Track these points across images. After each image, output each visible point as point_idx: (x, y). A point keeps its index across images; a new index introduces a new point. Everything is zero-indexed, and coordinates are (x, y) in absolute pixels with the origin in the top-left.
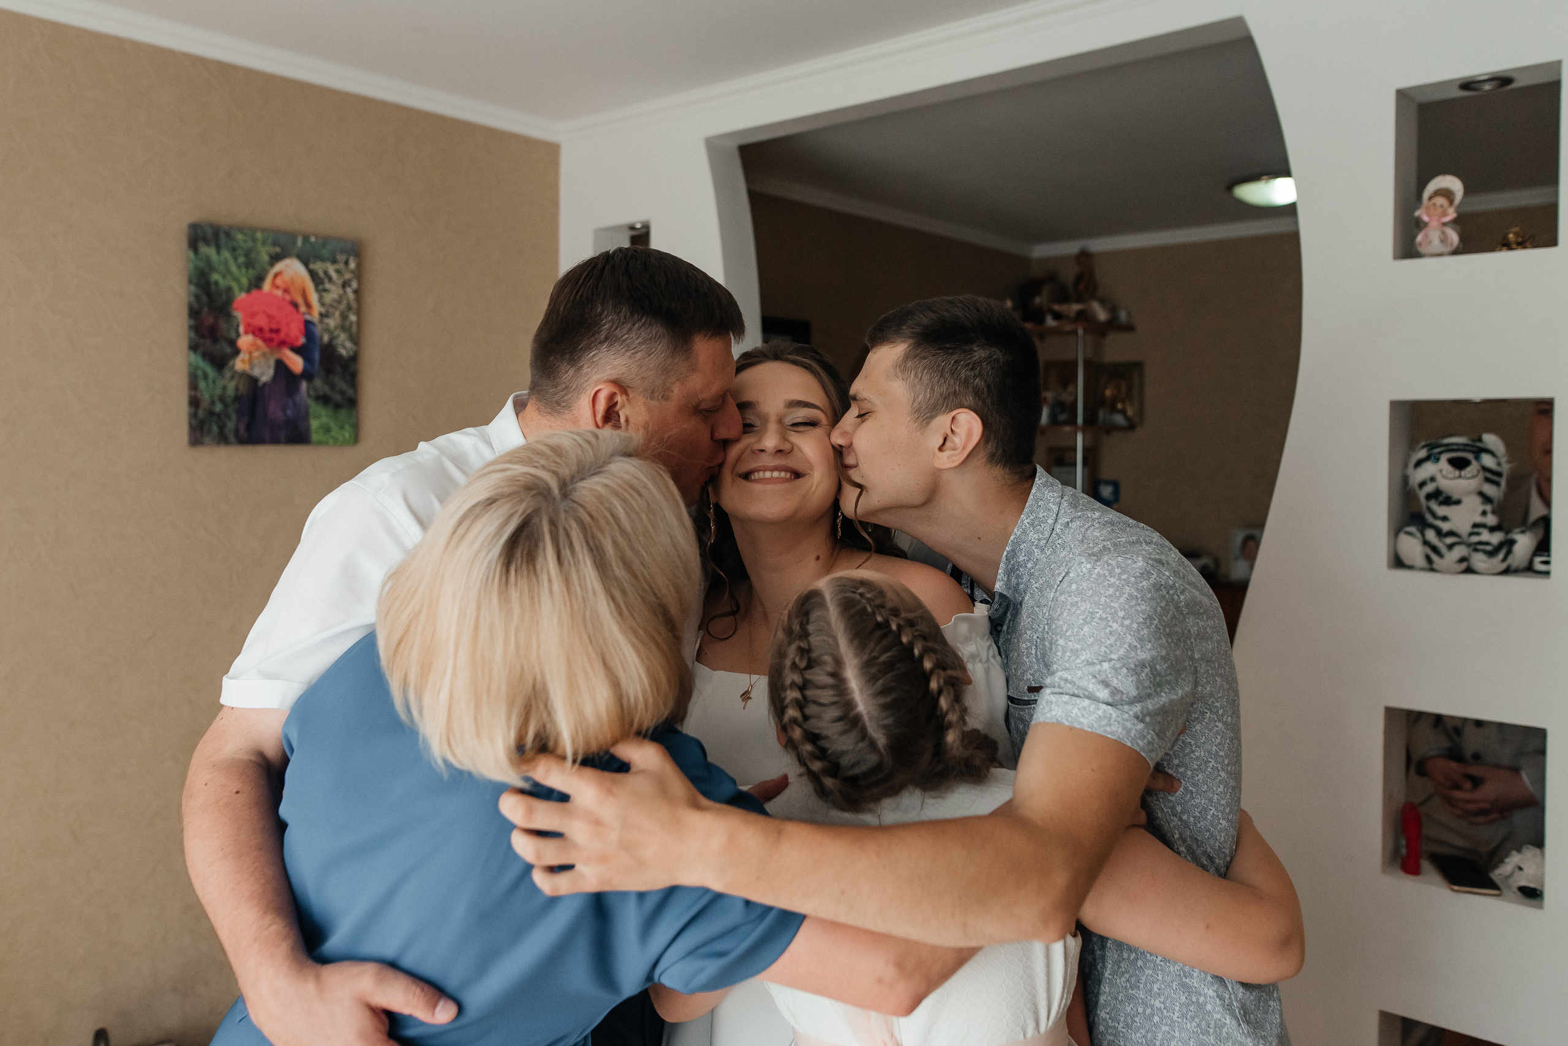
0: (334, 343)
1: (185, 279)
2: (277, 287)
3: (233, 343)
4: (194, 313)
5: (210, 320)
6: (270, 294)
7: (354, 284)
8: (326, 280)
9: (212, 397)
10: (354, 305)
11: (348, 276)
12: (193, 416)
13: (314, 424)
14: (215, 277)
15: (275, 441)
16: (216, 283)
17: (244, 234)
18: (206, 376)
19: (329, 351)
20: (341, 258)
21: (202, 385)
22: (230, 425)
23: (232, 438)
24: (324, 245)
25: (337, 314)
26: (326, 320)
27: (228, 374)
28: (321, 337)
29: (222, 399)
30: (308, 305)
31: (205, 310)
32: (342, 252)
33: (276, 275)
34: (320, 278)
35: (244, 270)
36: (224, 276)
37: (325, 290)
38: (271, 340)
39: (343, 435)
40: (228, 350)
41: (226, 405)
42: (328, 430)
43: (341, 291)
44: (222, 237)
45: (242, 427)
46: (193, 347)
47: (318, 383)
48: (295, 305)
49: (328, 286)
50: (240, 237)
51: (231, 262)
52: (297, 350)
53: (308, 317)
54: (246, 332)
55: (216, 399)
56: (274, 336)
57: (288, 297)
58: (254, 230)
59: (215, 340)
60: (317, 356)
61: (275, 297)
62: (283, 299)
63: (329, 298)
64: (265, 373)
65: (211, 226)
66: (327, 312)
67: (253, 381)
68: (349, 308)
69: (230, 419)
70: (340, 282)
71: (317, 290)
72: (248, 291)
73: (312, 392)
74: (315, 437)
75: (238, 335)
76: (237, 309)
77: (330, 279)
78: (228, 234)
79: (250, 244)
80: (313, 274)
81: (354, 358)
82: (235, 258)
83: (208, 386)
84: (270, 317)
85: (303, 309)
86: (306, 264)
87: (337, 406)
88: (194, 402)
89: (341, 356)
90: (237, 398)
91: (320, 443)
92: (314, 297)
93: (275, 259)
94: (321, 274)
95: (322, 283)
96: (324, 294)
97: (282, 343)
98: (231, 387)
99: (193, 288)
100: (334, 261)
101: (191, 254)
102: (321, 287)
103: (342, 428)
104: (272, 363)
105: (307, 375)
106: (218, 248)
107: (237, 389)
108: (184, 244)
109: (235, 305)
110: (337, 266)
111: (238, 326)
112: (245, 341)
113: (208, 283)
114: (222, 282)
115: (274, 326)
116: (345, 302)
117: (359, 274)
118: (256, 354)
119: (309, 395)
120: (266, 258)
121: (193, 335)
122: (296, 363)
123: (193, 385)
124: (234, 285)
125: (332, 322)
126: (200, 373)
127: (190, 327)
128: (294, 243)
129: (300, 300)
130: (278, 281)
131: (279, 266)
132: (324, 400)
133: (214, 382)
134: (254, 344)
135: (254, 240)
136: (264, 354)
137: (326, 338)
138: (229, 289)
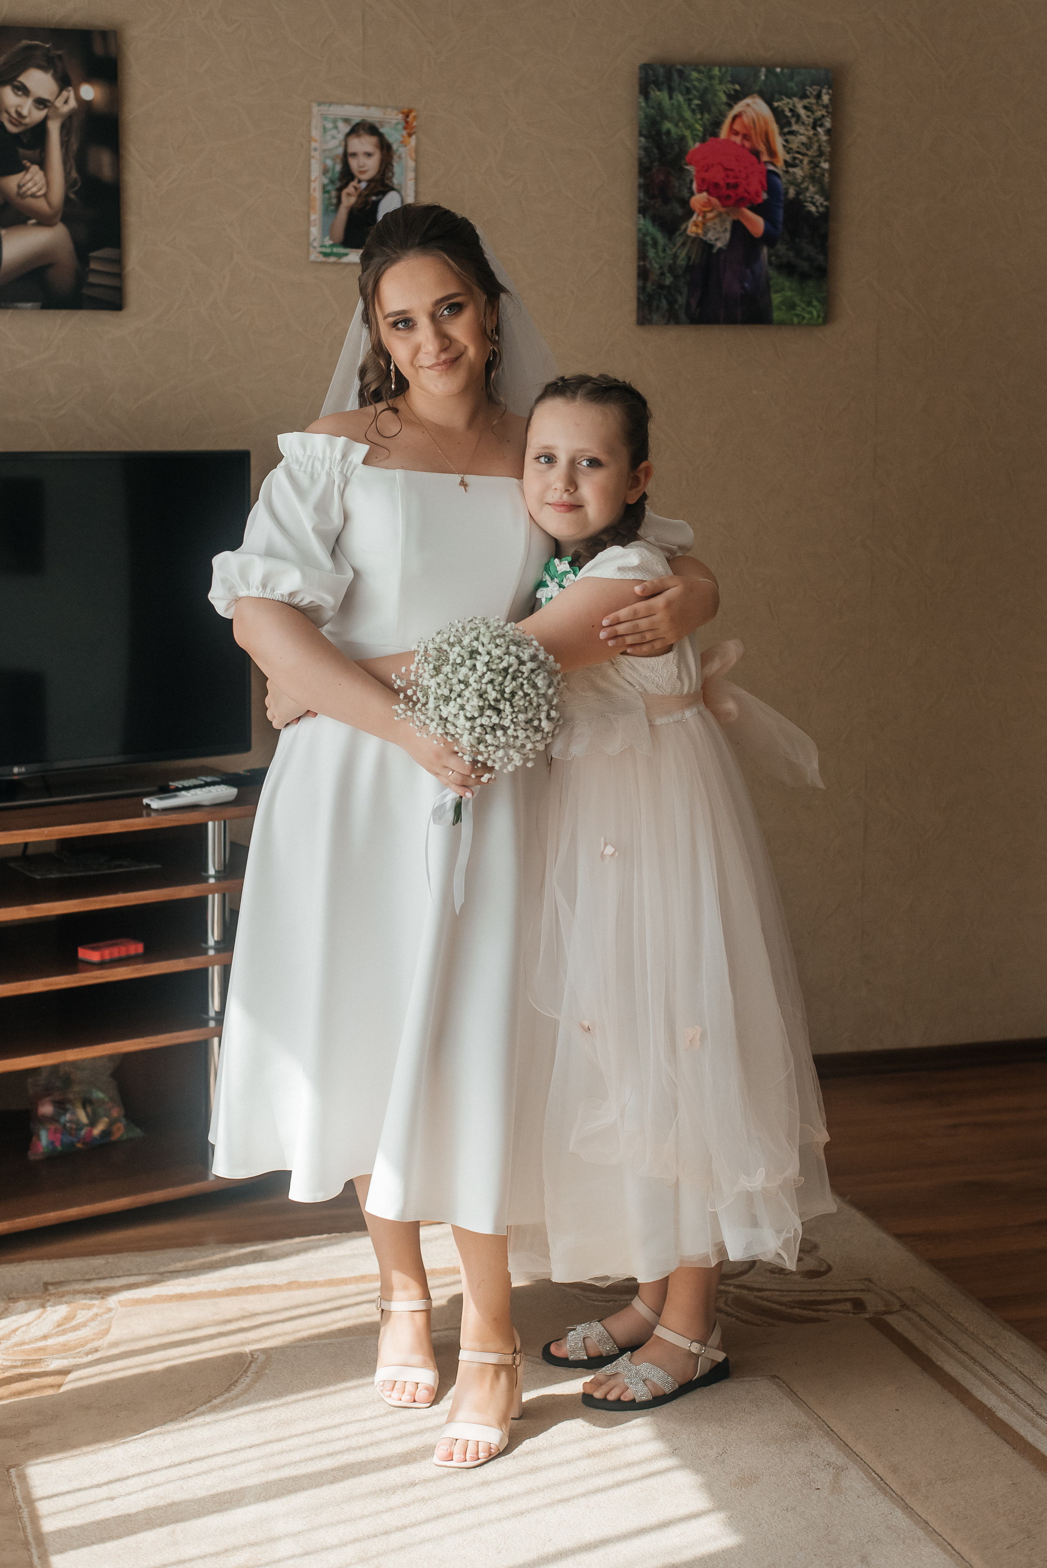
0: (801, 197)
1: (636, 132)
2: (736, 133)
3: (685, 203)
4: (644, 170)
5: (662, 177)
6: (727, 141)
7: (828, 124)
8: (793, 120)
9: (661, 268)
10: (827, 149)
11: (819, 114)
12: (642, 289)
13: (776, 298)
14: (667, 125)
15: (731, 320)
16: (668, 132)
17: (699, 72)
18: (655, 244)
19: (796, 206)
20: (812, 90)
21: (651, 253)
22: (681, 300)
23: (682, 316)
24: (791, 77)
25: (806, 160)
26: (791, 170)
27: (679, 241)
28: (787, 193)
29: (672, 269)
30: (772, 153)
31: (656, 164)
32: (813, 83)
33: (735, 118)
34: (787, 117)
35: (699, 116)
36: (676, 125)
37: (792, 133)
38: (728, 197)
39: (810, 313)
40: (680, 211)
41: (676, 277)
42: (792, 306)
43: (811, 133)
44: (675, 76)
45: (694, 302)
46: (643, 210)
47: (781, 248)
48: (757, 154)
49: (795, 127)
50: (695, 75)
51: (685, 106)
52: (756, 209)
53: (771, 168)
54: (700, 191)
55: (666, 269)
56: (731, 192)
57: (747, 144)
58: (710, 65)
59: (666, 201)
60: (781, 213)
61: (735, 143)
62: (743, 146)
63: (796, 142)
64: (720, 238)
65: (664, 66)
66: (794, 158)
67: (706, 246)
68: (821, 154)
69: (681, 293)
70: (811, 120)
71: (782, 134)
72: (703, 140)
73: (773, 258)
74: (776, 315)
75: (692, 194)
76: (690, 164)
77: (798, 117)
78: (681, 73)
79: (705, 84)
80: (777, 113)
81: (825, 216)
82: (690, 100)
83: (656, 253)
84: (726, 169)
85: (765, 158)
86: (769, 103)
87: (804, 277)
88: (643, 274)
89: (810, 212)
90: (689, 268)
91: (782, 323)
92: (778, 142)
93: (735, 98)
94: (789, 114)
95: (789, 124)
96: (790, 137)
97: (741, 202)
98: (683, 254)
99: (643, 139)
100: (804, 96)
101: (642, 100)
102: (786, 130)
103: (809, 304)
104: (728, 226)
105: (768, 238)
106: (671, 90)
107: (689, 258)
108: (636, 88)
109: (688, 158)
110: (806, 102)
111: (691, 182)
112: (699, 199)
113: (659, 133)
114: (674, 130)
115: (731, 181)
116: (815, 146)
117: (835, 109)
118: (710, 215)
119: (770, 263)
120: (724, 98)
121: (642, 195)
122: (757, 224)
123: (642, 255)
124: (687, 133)
125: (798, 172)
126: (648, 239)
127: (640, 186)
128: (756, 76)
129: (762, 148)
130: (737, 127)
131: (738, 108)
132: (788, 269)
133: (664, 250)
134: (708, 203)
135: (711, 78)
136: (719, 215)
137: (792, 192)
138: (683, 138)
